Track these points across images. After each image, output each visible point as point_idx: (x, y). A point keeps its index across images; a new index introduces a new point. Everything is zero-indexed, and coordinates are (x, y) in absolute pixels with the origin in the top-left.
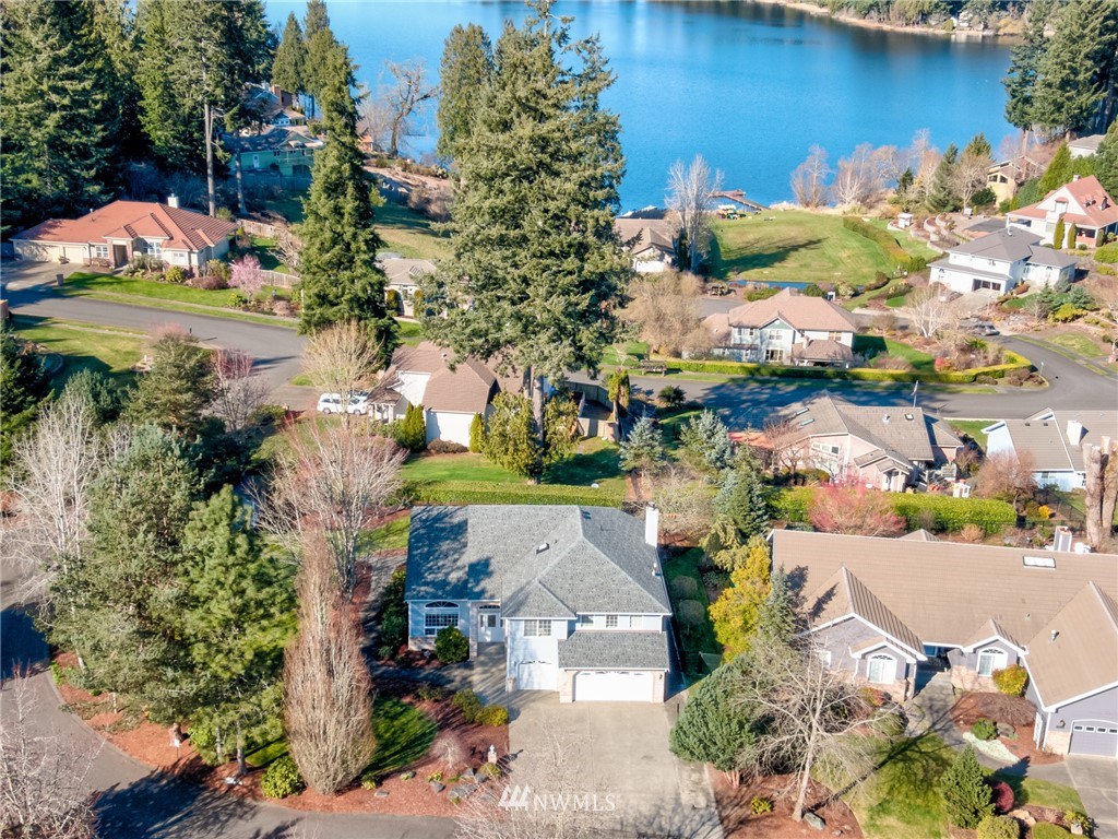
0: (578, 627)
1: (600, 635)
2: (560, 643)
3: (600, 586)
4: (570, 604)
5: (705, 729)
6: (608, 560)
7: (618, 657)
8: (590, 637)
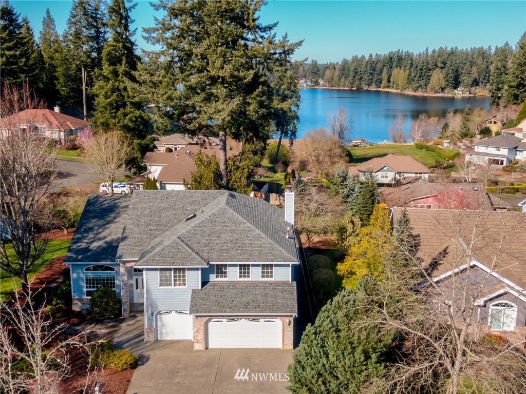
0: (213, 278)
1: (234, 284)
2: (194, 291)
3: (235, 241)
4: (205, 255)
5: (324, 360)
6: (245, 221)
7: (248, 303)
8: (222, 287)
